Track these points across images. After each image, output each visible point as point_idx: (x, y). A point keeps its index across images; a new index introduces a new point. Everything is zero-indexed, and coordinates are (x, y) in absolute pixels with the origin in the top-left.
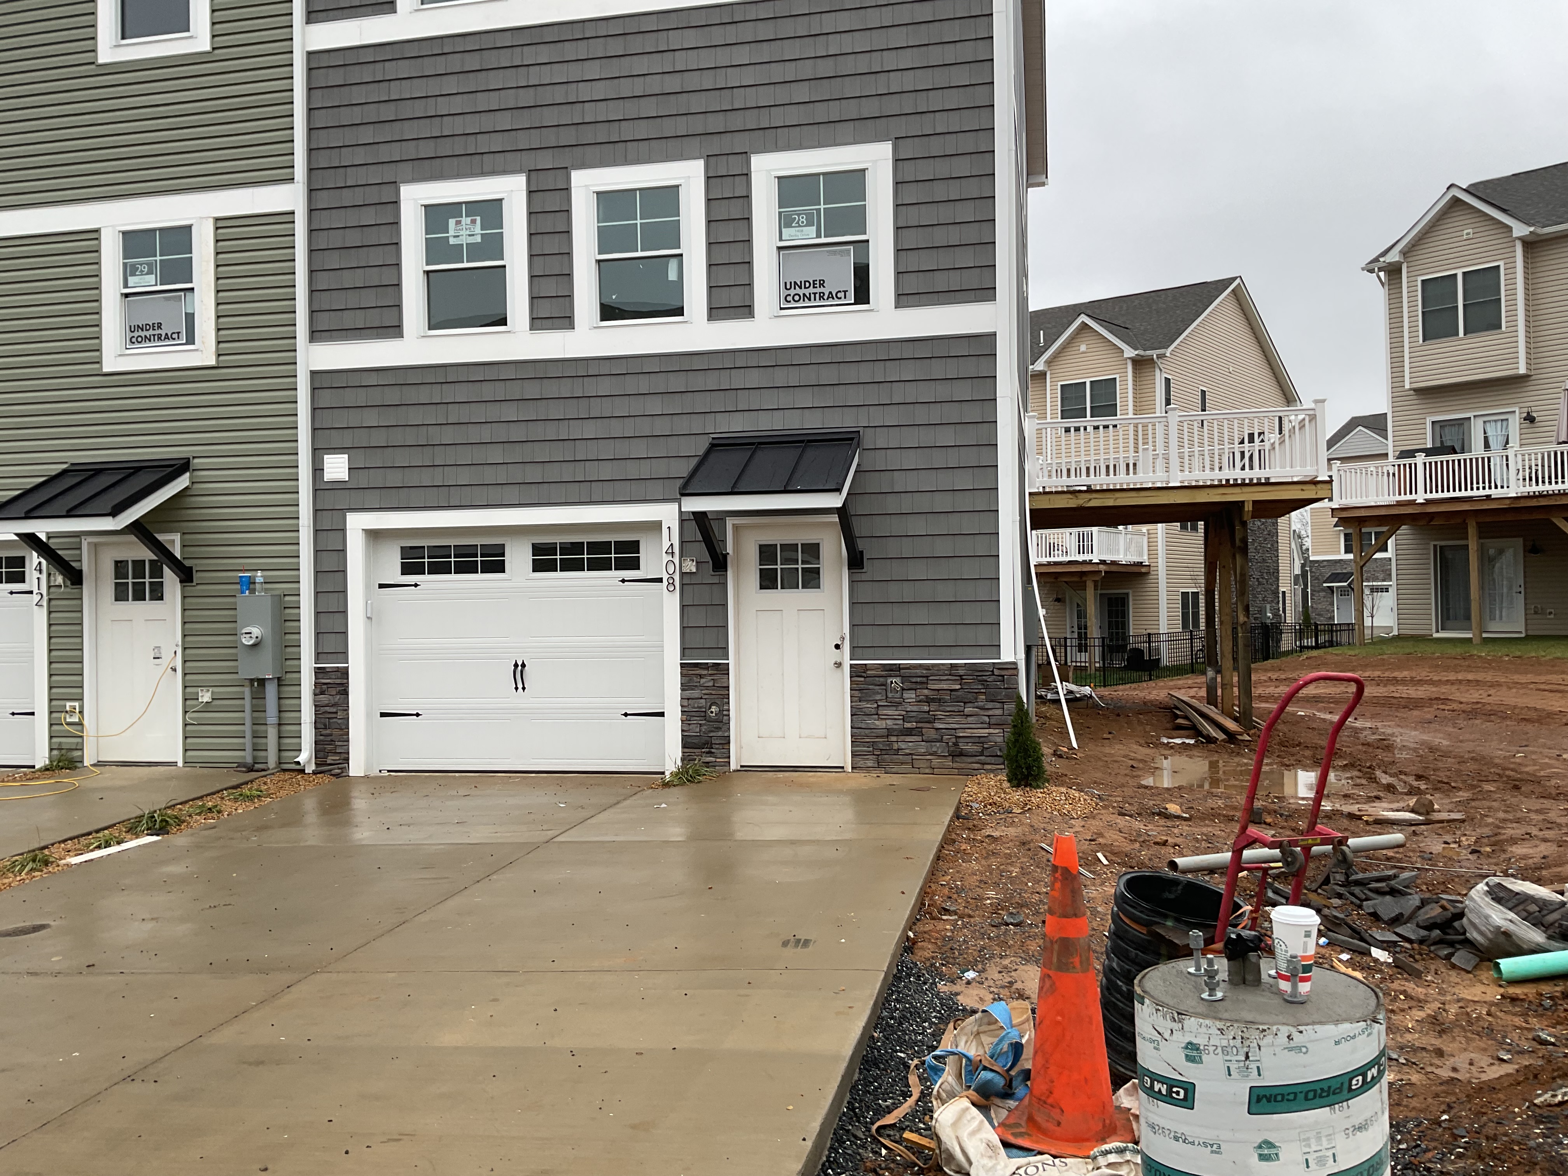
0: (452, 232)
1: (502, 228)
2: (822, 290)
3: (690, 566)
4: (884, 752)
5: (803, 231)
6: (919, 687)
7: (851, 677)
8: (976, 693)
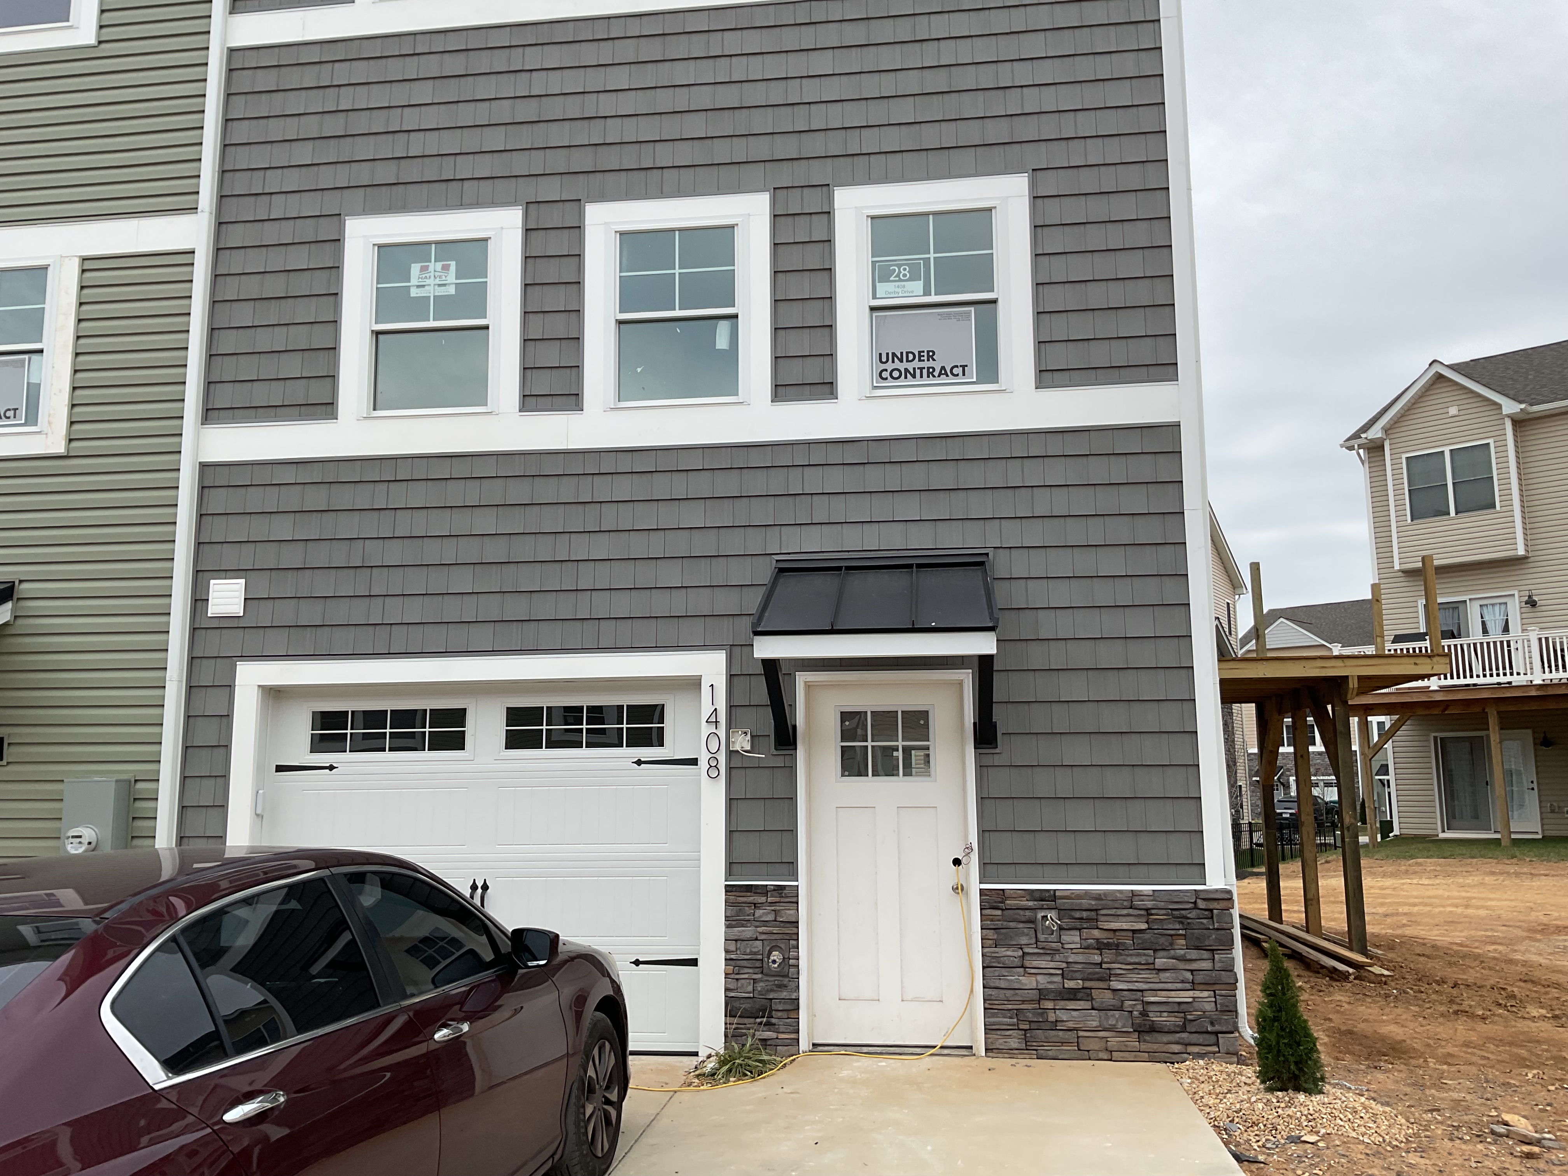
0: (414, 281)
1: (486, 277)
2: (931, 363)
4: (1034, 1026)
5: (904, 286)
6: (1085, 926)
7: (981, 909)
8: (1171, 935)
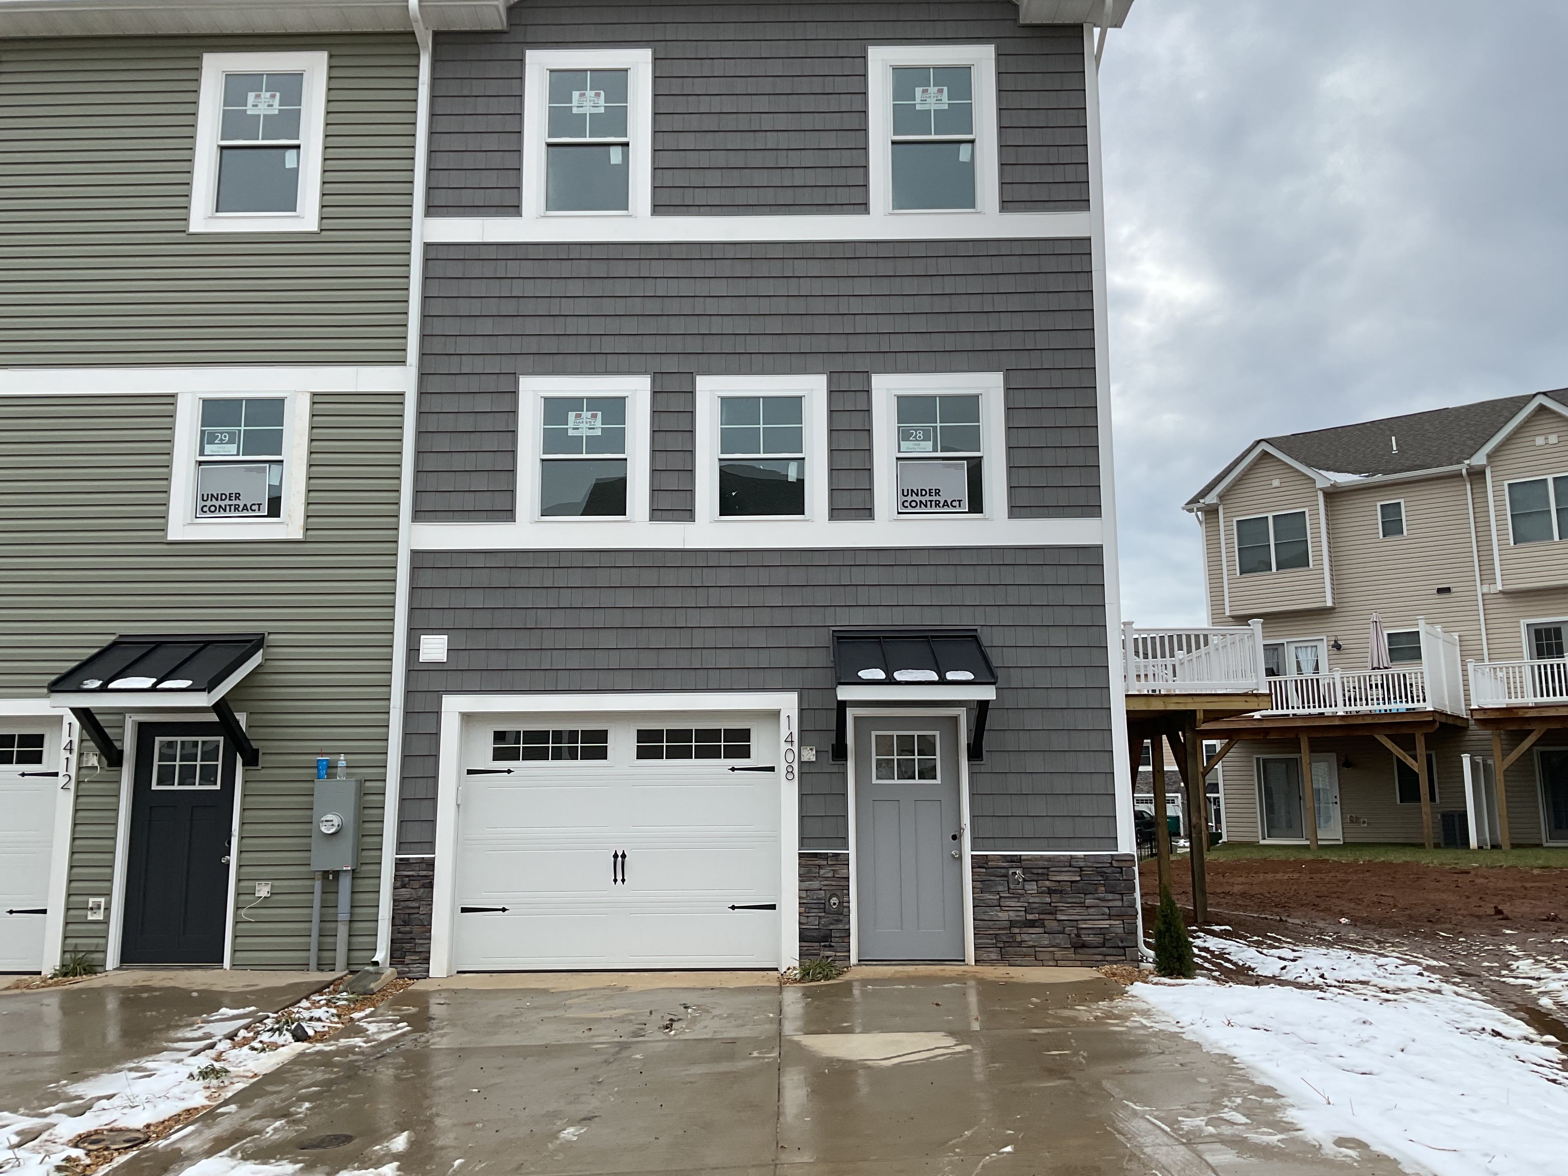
0: (571, 425)
1: (624, 424)
2: (937, 498)
3: (809, 755)
4: (1007, 945)
5: (919, 445)
6: (1040, 878)
7: (972, 868)
8: (1096, 884)
